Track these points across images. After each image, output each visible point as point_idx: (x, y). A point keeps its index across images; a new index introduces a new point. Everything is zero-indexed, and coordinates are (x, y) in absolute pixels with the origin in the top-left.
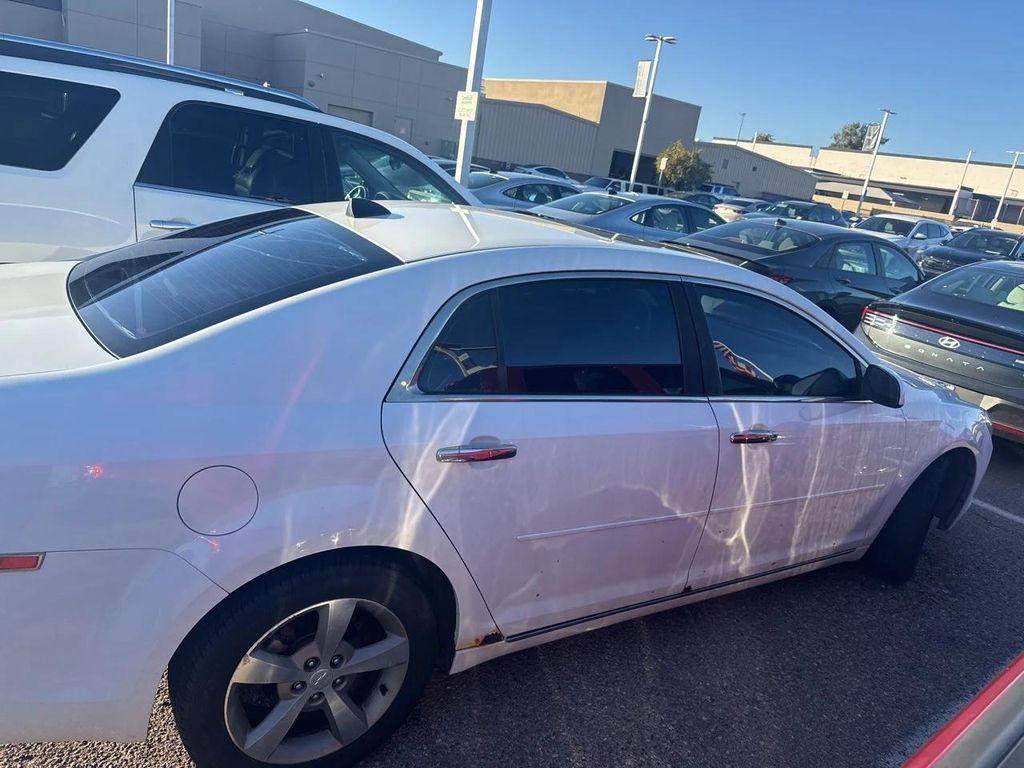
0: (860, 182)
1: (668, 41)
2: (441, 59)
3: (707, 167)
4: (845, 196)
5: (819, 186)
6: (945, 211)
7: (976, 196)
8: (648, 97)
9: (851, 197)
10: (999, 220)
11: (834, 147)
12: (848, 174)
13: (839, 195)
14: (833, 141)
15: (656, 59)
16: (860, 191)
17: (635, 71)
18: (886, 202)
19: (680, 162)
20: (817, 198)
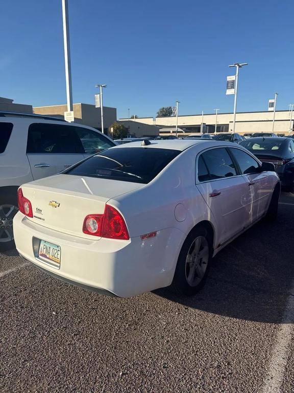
0: (174, 127)
1: (104, 86)
2: (13, 102)
3: (127, 129)
4: (171, 132)
5: (161, 130)
6: (199, 131)
7: (207, 125)
8: (102, 107)
9: (173, 132)
10: (217, 132)
11: (158, 117)
12: (167, 125)
13: (169, 132)
14: (157, 115)
15: (101, 93)
16: (176, 129)
17: (94, 99)
18: (181, 132)
19: (118, 128)
20: (160, 134)
